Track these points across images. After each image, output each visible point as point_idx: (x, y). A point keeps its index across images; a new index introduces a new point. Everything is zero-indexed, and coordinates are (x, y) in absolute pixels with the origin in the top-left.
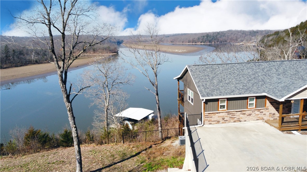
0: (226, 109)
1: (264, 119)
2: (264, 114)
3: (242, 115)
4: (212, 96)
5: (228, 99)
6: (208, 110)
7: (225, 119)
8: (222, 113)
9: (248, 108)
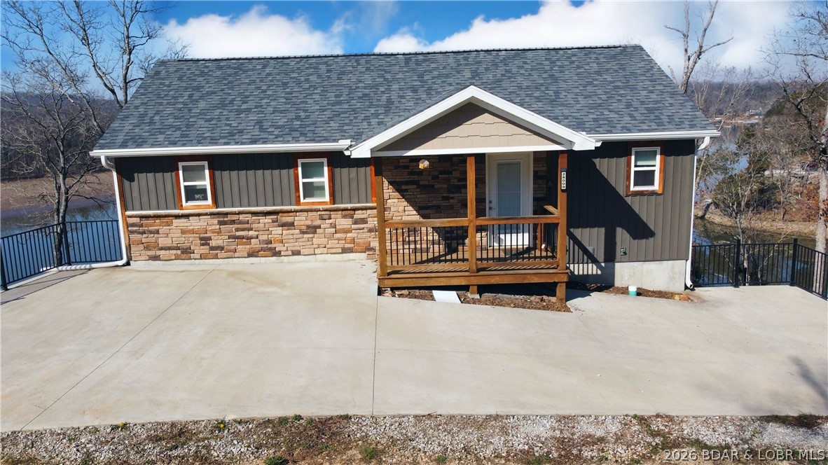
0: (210, 202)
1: (373, 249)
3: (279, 230)
6: (137, 203)
7: (213, 243)
8: (198, 216)
9: (302, 200)
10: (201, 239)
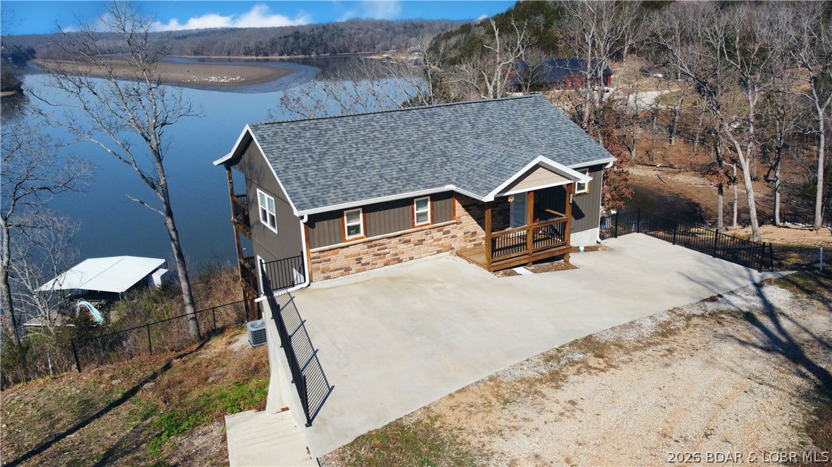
0: (362, 234)
1: (453, 248)
2: (452, 237)
3: (403, 246)
4: (325, 204)
5: (367, 209)
6: (317, 242)
7: (363, 261)
8: (355, 245)
9: (416, 224)
10: (357, 260)
